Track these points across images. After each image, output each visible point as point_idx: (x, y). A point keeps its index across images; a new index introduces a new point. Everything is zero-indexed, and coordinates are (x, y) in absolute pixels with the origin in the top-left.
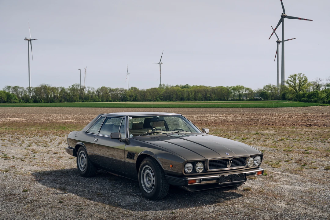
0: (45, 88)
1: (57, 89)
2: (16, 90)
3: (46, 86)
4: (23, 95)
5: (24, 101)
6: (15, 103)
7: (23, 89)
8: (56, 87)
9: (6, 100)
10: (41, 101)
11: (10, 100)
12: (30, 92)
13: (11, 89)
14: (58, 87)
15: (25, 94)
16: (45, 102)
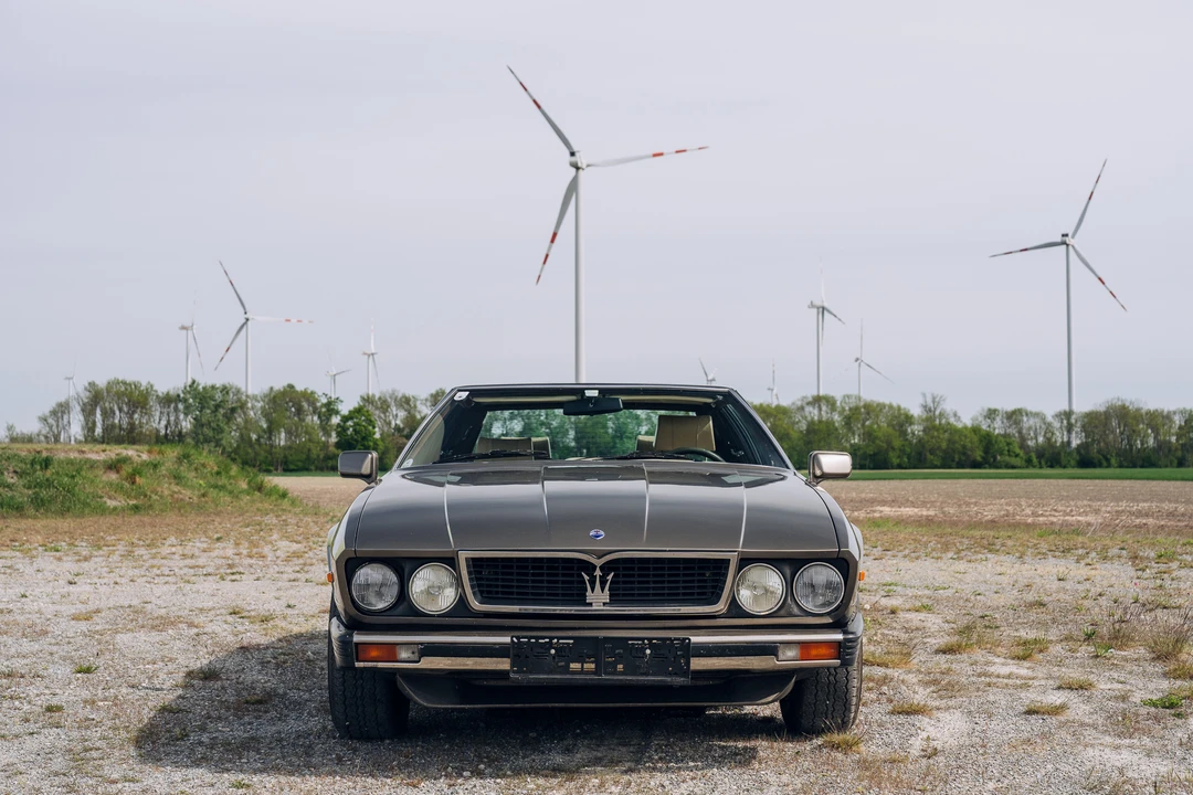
0: (1123, 415)
1: (1168, 417)
2: (1017, 423)
3: (1124, 407)
4: (1041, 439)
5: (1043, 463)
6: (1013, 467)
7: (1043, 419)
8: (1166, 411)
9: (979, 458)
10: (1108, 460)
11: (995, 459)
12: (1070, 429)
13: (998, 419)
14: (1172, 408)
15: (1049, 435)
16: (1121, 466)
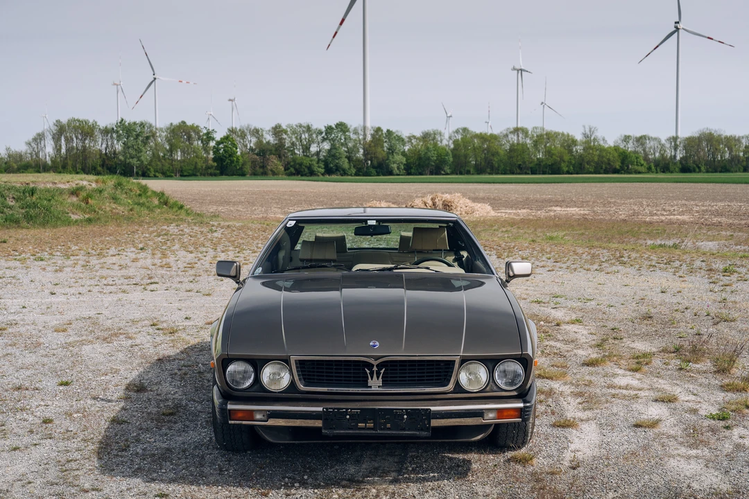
0: (710, 139)
1: (738, 140)
2: (643, 144)
3: (711, 134)
4: (657, 155)
5: (658, 170)
6: (639, 173)
7: (659, 142)
8: (737, 136)
9: (618, 167)
10: (699, 168)
11: (628, 167)
12: (676, 148)
13: (631, 142)
14: (741, 135)
15: (662, 152)
16: (707, 172)
